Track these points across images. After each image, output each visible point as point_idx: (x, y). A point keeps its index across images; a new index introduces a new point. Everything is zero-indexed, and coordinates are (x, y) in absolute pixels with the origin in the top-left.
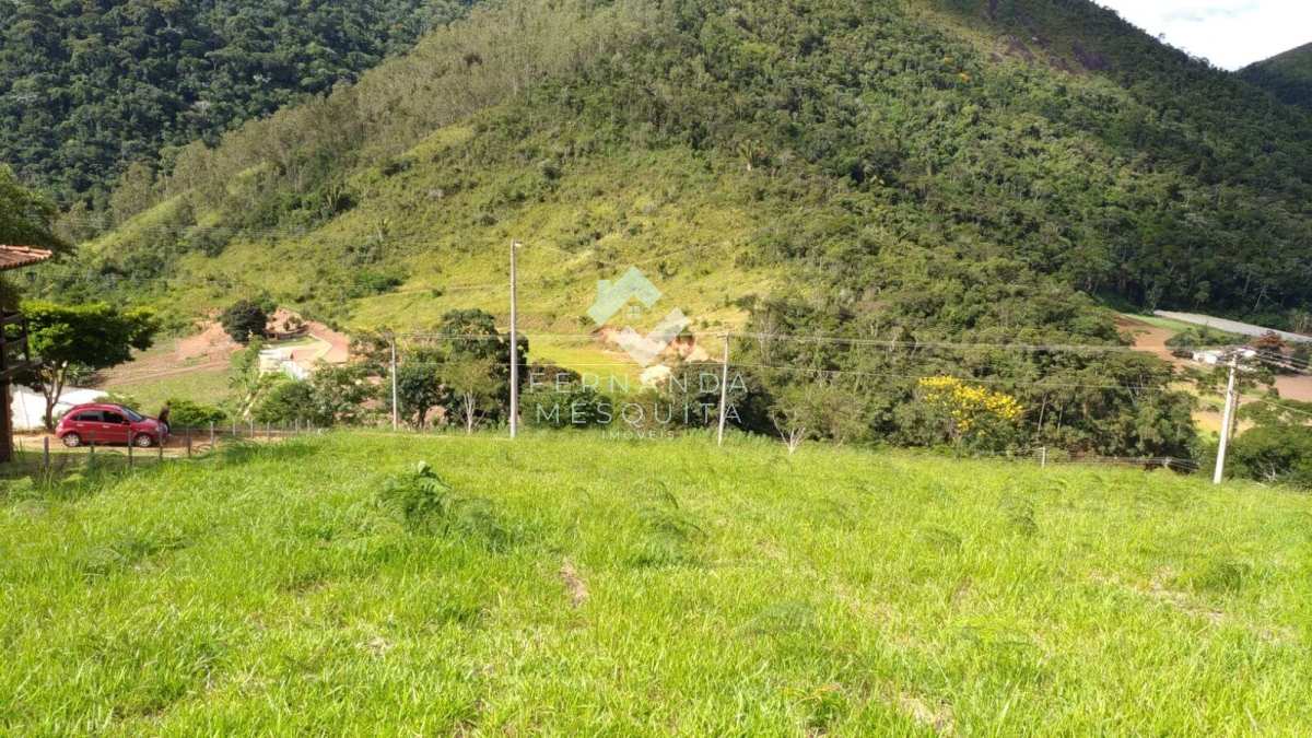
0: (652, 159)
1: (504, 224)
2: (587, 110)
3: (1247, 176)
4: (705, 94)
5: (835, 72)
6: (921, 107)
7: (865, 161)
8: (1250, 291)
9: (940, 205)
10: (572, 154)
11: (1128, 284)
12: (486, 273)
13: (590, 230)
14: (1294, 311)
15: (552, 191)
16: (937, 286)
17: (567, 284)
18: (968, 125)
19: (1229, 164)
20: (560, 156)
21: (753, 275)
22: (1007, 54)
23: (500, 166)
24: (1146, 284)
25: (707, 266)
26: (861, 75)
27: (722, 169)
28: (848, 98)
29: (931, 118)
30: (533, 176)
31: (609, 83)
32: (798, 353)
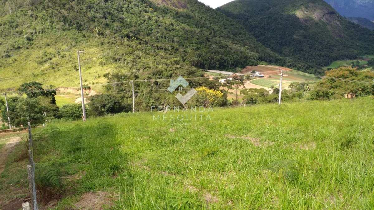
0: (65, 34)
1: (14, 57)
2: (39, 18)
3: (222, 35)
4: (78, 14)
5: (116, 8)
6: (141, 17)
7: (130, 33)
8: (228, 64)
9: (152, 45)
10: (36, 33)
11: (201, 64)
12: (10, 73)
13: (48, 57)
14: (237, 68)
15: (31, 45)
16: (160, 67)
17: (42, 75)
18: (155, 23)
19: (218, 32)
20: (32, 33)
21: (105, 67)
22: (161, 3)
23: (9, 37)
24: (205, 64)
25: (90, 65)
26: (123, 9)
27: (89, 36)
28: (120, 15)
29: (145, 21)
30: (22, 40)
31: (45, 9)
32: (126, 89)
